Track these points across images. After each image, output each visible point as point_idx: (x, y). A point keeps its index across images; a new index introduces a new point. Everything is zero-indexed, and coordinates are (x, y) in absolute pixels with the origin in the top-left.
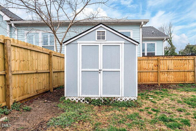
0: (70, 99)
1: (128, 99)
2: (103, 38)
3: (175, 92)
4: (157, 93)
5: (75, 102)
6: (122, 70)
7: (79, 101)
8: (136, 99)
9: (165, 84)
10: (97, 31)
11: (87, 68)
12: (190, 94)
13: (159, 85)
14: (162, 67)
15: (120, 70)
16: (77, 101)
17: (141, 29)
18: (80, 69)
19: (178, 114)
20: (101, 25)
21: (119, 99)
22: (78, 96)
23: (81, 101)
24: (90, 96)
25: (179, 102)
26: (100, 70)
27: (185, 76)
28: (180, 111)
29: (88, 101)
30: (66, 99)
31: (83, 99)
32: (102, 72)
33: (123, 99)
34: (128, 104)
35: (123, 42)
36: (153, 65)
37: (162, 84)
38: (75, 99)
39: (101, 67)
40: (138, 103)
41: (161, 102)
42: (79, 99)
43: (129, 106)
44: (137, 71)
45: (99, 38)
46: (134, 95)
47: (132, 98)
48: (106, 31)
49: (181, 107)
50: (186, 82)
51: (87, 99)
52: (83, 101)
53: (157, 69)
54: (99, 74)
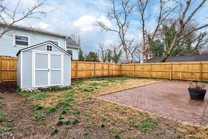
0: (26, 90)
1: (66, 86)
2: (51, 50)
3: (86, 82)
4: (78, 83)
5: (29, 92)
6: (62, 69)
7: (33, 90)
8: (70, 85)
9: (81, 78)
10: (46, 45)
11: (39, 68)
12: (93, 82)
13: (77, 79)
14: (79, 68)
15: (61, 70)
16: (32, 91)
17: (66, 42)
18: (34, 69)
19: (89, 89)
20: (50, 42)
21: (61, 86)
22: (33, 87)
23: (35, 90)
24: (41, 86)
25: (89, 85)
26: (49, 70)
27: (91, 73)
28: (90, 88)
29: (40, 90)
30: (22, 90)
31: (37, 89)
32: (50, 71)
33: (63, 86)
34: (66, 88)
35: (63, 54)
36: (74, 66)
37: (79, 78)
38: (29, 89)
39: (49, 67)
40: (71, 87)
41: (81, 86)
42: (33, 89)
43: (67, 89)
44: (70, 70)
45: (48, 50)
46: (69, 83)
47: (68, 85)
48: (52, 46)
49: (90, 86)
50: (91, 76)
51: (39, 89)
52: (36, 90)
53: (76, 69)
54: (48, 72)
